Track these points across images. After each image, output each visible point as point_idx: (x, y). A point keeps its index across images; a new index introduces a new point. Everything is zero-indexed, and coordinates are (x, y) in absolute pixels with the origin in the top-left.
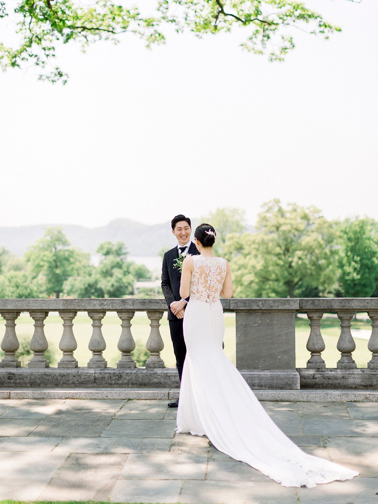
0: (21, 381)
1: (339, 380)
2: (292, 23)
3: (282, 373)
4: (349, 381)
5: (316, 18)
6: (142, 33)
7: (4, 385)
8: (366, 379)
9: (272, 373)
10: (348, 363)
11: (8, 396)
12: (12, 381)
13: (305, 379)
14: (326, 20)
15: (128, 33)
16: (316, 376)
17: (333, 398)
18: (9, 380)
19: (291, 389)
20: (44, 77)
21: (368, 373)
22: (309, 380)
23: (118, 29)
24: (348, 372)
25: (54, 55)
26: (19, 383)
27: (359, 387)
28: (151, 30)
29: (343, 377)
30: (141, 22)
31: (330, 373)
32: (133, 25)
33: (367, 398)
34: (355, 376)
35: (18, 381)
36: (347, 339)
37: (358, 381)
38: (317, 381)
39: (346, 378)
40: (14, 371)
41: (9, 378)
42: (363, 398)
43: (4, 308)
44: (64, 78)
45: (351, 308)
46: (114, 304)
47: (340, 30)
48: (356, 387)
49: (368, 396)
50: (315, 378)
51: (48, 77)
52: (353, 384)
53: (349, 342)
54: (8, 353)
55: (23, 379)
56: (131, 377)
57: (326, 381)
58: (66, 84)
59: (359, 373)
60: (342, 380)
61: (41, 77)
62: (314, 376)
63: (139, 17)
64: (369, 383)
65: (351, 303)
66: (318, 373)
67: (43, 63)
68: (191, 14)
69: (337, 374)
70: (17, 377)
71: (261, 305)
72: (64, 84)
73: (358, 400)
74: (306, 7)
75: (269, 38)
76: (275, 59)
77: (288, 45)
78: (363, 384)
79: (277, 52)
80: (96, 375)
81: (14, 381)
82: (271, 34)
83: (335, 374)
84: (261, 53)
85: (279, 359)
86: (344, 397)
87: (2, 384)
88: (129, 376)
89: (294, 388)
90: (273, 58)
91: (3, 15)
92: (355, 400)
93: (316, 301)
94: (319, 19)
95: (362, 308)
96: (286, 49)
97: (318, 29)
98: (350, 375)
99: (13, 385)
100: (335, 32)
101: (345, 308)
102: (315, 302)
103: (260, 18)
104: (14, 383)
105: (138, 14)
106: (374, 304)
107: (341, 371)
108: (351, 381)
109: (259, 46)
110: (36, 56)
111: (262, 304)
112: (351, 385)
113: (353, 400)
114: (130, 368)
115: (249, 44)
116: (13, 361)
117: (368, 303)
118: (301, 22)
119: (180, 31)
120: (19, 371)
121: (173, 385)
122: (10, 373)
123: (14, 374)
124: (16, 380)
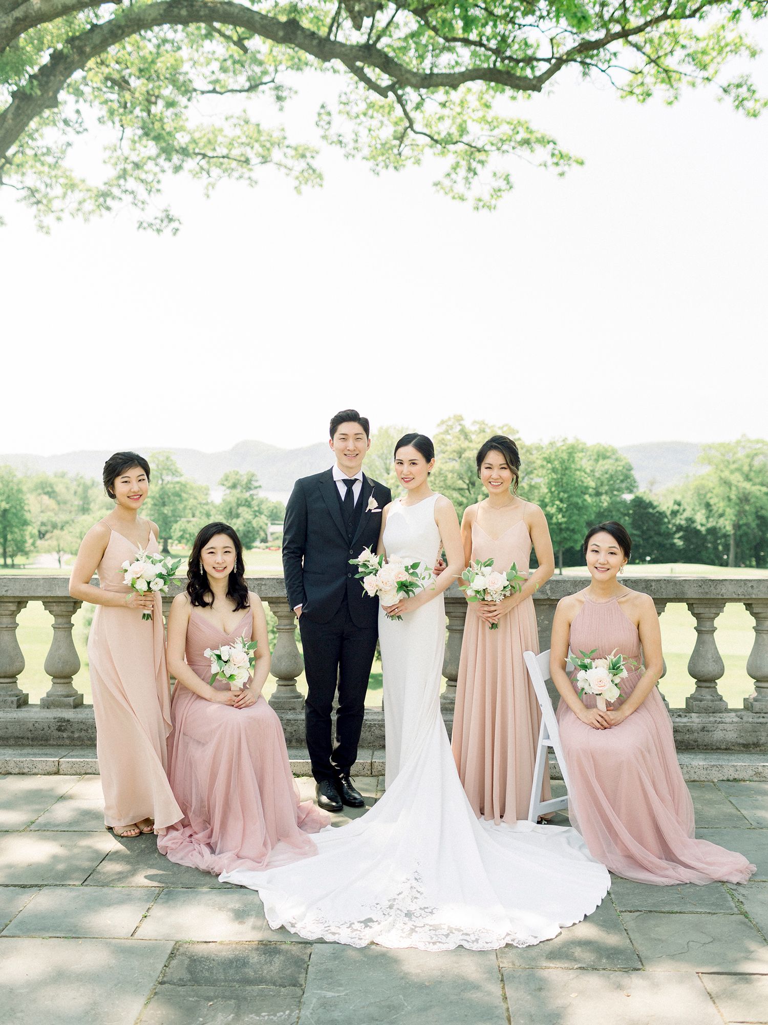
0: (83, 734)
1: (696, 734)
2: (511, 150)
4: (715, 736)
5: (549, 142)
6: (289, 165)
7: (51, 742)
8: (746, 731)
11: (55, 769)
12: (65, 735)
14: (563, 147)
15: (270, 166)
17: (692, 772)
18: (60, 733)
20: (145, 225)
21: (751, 720)
23: (255, 160)
24: (712, 719)
25: (159, 191)
26: (79, 737)
27: (733, 748)
28: (302, 164)
29: (703, 729)
30: (289, 151)
32: (277, 154)
33: (758, 774)
34: (726, 726)
35: (76, 735)
36: (710, 656)
37: (732, 736)
39: (708, 731)
40: (68, 714)
41: (59, 729)
42: (751, 773)
43: (49, 594)
44: (175, 225)
45: (720, 597)
46: (263, 587)
47: (582, 163)
48: (727, 749)
49: (760, 769)
51: (151, 225)
52: (721, 742)
53: (714, 661)
54: (59, 681)
55: (87, 730)
56: (295, 727)
58: (179, 233)
59: (734, 720)
60: (701, 734)
61: (140, 225)
63: (287, 143)
64: (752, 739)
65: (719, 587)
67: (143, 203)
68: (363, 133)
69: (692, 722)
70: (76, 726)
71: (548, 592)
72: (175, 234)
73: (741, 777)
74: (533, 126)
75: (475, 174)
76: (483, 207)
77: (502, 184)
78: (741, 741)
79: (486, 197)
81: (70, 734)
82: (479, 167)
83: (688, 722)
84: (462, 198)
86: (713, 772)
87: (47, 740)
88: (293, 725)
90: (480, 204)
92: (736, 777)
93: (653, 584)
94: (551, 145)
95: (741, 597)
96: (499, 190)
97: (550, 161)
98: (716, 725)
99: (68, 742)
100: (574, 165)
101: (708, 597)
102: (651, 586)
103: (465, 139)
104: (69, 737)
105: (285, 138)
106: (764, 590)
107: (698, 717)
108: (718, 735)
109: (460, 188)
110: (133, 192)
111: (551, 589)
112: (718, 744)
113: (731, 778)
114: (294, 709)
115: (447, 182)
116: (68, 696)
117: (752, 587)
118: (524, 151)
120: (80, 716)
121: (376, 744)
122: (62, 720)
123: (68, 721)
124: (73, 732)
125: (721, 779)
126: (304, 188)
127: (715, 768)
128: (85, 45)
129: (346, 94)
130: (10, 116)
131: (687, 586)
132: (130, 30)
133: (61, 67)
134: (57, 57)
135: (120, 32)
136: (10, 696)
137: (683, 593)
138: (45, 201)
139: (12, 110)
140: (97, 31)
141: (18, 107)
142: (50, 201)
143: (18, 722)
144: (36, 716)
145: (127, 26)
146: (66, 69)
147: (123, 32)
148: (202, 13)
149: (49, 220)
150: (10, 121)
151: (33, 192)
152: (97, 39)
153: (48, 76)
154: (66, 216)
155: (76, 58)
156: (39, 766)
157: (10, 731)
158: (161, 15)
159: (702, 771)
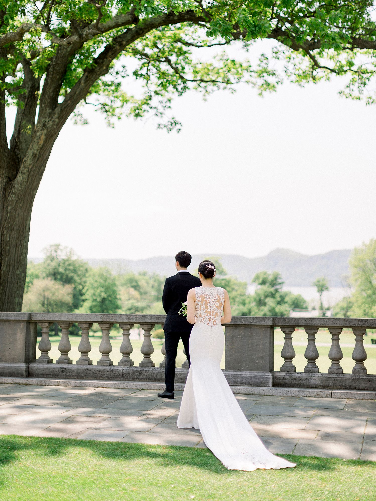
0: (70, 374)
1: (303, 381)
3: (259, 374)
6: (254, 82)
7: (59, 377)
8: (324, 381)
9: (251, 374)
10: (312, 368)
11: (58, 384)
12: (64, 374)
13: (277, 379)
15: (241, 84)
16: (286, 377)
17: (292, 393)
18: (62, 373)
19: (265, 386)
20: (162, 126)
21: (326, 376)
22: (280, 380)
24: (310, 375)
25: (170, 107)
26: (69, 375)
27: (318, 387)
28: (262, 81)
29: (306, 379)
30: (253, 74)
31: (296, 375)
33: (318, 395)
34: (316, 378)
35: (68, 374)
36: (311, 349)
37: (318, 382)
38: (286, 381)
39: (308, 380)
40: (66, 366)
41: (62, 372)
42: (315, 394)
43: (59, 320)
44: (178, 126)
45: (313, 325)
46: (137, 318)
48: (316, 387)
49: (319, 393)
50: (285, 379)
51: (165, 126)
52: (314, 384)
53: (314, 352)
54: (63, 354)
55: (72, 373)
56: (148, 374)
57: (293, 382)
58: (180, 132)
59: (319, 376)
60: (306, 381)
61: (159, 126)
62: (284, 377)
63: (251, 69)
64: (326, 384)
65: (313, 321)
66: (288, 375)
67: (161, 113)
68: (291, 67)
69: (302, 376)
70: (68, 371)
71: (243, 322)
72: (178, 132)
73: (311, 395)
75: (365, 85)
76: (372, 103)
78: (321, 384)
80: (124, 372)
81: (66, 374)
82: (366, 81)
83: (300, 376)
84: (359, 99)
85: (257, 363)
86: (301, 393)
87: (58, 376)
88: (147, 372)
89: (267, 385)
90: (370, 101)
91: (125, 75)
92: (310, 395)
93: (286, 319)
95: (322, 325)
98: (312, 377)
99: (65, 377)
101: (308, 325)
104: (65, 375)
105: (250, 66)
106: (331, 322)
107: (306, 374)
108: (312, 382)
109: (356, 93)
110: (155, 108)
111: (244, 320)
112: (312, 385)
113: (308, 396)
114: (148, 367)
115: (347, 91)
116: (66, 359)
117: (326, 321)
119: (280, 83)
120: (70, 367)
121: (178, 381)
122: (63, 368)
123: (65, 369)
124: (67, 373)
126: (264, 93)
127: (301, 392)
128: (123, 41)
129: (276, 47)
130: (83, 81)
131: (300, 321)
132: (147, 30)
133: (110, 53)
134: (108, 48)
135: (141, 32)
136: (45, 359)
137: (298, 323)
138: (111, 110)
139: (84, 78)
140: (130, 32)
141: (87, 77)
142: (114, 110)
143: (47, 368)
144: (54, 366)
145: (145, 28)
146: (112, 54)
147: (143, 32)
148: (186, 17)
149: (114, 120)
150: (83, 84)
151: (104, 105)
152: (129, 36)
153: (103, 59)
154: (123, 117)
155: (118, 47)
156: (52, 383)
157: (45, 372)
158: (163, 20)
159: (296, 393)
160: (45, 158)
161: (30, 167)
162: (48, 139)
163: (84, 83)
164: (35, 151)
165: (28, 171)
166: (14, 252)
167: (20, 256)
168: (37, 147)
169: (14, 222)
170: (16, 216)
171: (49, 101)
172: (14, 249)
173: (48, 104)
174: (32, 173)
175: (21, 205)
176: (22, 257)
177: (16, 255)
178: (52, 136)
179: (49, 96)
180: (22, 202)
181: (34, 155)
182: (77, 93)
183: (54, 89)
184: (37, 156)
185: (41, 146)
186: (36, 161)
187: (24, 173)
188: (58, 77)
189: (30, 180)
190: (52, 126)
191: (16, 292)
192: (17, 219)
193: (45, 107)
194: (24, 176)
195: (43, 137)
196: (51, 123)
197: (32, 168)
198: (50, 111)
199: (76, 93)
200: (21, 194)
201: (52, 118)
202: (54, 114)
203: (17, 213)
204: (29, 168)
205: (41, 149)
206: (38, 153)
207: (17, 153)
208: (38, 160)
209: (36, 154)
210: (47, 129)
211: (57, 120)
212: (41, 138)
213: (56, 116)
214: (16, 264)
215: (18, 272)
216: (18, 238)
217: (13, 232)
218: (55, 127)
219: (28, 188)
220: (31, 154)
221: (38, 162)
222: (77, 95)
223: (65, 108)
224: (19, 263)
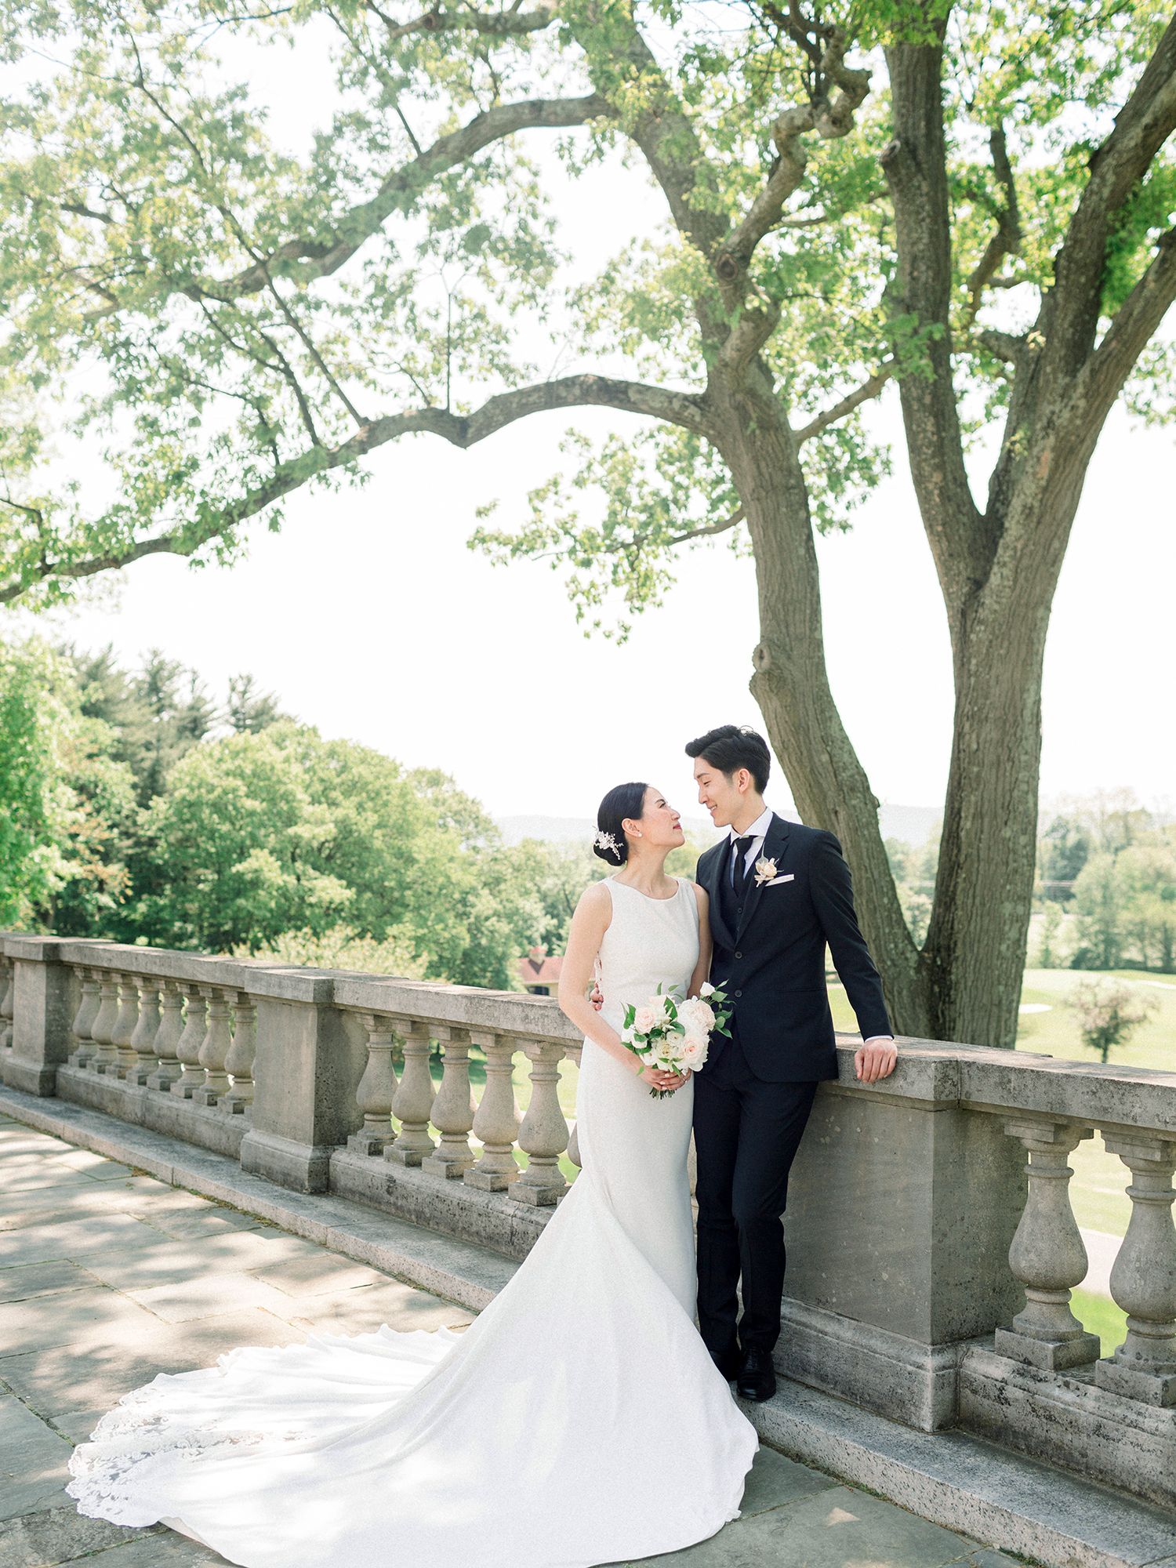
0: (404, 1202)
4: (1120, 1454)
7: (382, 1207)
10: (1133, 1368)
13: (974, 1392)
16: (1012, 1392)
18: (393, 1199)
22: (986, 1402)
24: (1119, 1411)
26: (401, 1206)
27: (1153, 1496)
29: (1098, 1429)
31: (1057, 1392)
34: (1143, 1437)
35: (400, 1203)
37: (1151, 1465)
38: (1011, 1412)
39: (1108, 1437)
45: (1130, 1122)
50: (1007, 1401)
53: (1138, 1270)
55: (407, 1199)
57: (1041, 1429)
59: (1161, 1427)
60: (1094, 1440)
62: (1001, 1390)
65: (1129, 1098)
66: (1020, 1380)
70: (399, 1190)
80: (515, 1223)
81: (396, 1201)
83: (1074, 1403)
85: (886, 1285)
87: (380, 1203)
89: (914, 1419)
93: (1013, 1077)
98: (1122, 1428)
99: (393, 1210)
102: (1009, 1081)
104: (395, 1204)
107: (1097, 1399)
108: (1124, 1455)
120: (417, 1183)
122: (391, 1179)
123: (395, 1181)
124: (397, 1198)
125: (1008, 1547)
131: (1070, 1091)
137: (1062, 1103)
143: (362, 1173)
144: (376, 1169)
157: (356, 1183)
159: (976, 1516)
160: (1060, 515)
161: (1019, 546)
162: (1061, 461)
163: (1156, 281)
164: (1030, 500)
165: (1013, 557)
166: (993, 780)
167: (1011, 791)
168: (1034, 486)
169: (987, 698)
170: (992, 682)
171: (1063, 353)
172: (994, 771)
173: (1063, 363)
174: (1025, 562)
175: (1002, 652)
176: (1016, 793)
177: (1000, 789)
178: (1072, 451)
179: (1061, 341)
180: (1006, 644)
181: (1028, 510)
182: (1135, 313)
183: (1076, 317)
184: (1036, 511)
185: (1043, 483)
186: (1033, 525)
187: (1005, 565)
188: (1083, 280)
189: (1021, 580)
190: (1071, 421)
191: (1004, 887)
192: (995, 691)
193: (1054, 372)
194: (1006, 571)
195: (1048, 456)
196: (1066, 414)
197: (1026, 546)
198: (1067, 380)
199: (1131, 314)
200: (1001, 620)
201: (1070, 398)
202: (1075, 386)
203: (993, 672)
204: (1015, 548)
205: (1045, 490)
206: (1036, 504)
207: (1001, 511)
208: (1039, 523)
209: (1031, 508)
210: (1057, 434)
211: (1082, 403)
212: (1043, 459)
213: (1081, 390)
214: (1000, 811)
215: (1007, 833)
216: (1001, 742)
217: (988, 727)
218: (1078, 422)
219: (1018, 604)
220: (1019, 509)
221: (1041, 527)
222: (1136, 321)
223: (1102, 363)
224: (1007, 808)
